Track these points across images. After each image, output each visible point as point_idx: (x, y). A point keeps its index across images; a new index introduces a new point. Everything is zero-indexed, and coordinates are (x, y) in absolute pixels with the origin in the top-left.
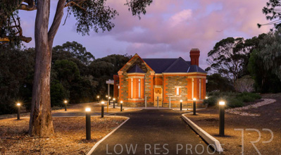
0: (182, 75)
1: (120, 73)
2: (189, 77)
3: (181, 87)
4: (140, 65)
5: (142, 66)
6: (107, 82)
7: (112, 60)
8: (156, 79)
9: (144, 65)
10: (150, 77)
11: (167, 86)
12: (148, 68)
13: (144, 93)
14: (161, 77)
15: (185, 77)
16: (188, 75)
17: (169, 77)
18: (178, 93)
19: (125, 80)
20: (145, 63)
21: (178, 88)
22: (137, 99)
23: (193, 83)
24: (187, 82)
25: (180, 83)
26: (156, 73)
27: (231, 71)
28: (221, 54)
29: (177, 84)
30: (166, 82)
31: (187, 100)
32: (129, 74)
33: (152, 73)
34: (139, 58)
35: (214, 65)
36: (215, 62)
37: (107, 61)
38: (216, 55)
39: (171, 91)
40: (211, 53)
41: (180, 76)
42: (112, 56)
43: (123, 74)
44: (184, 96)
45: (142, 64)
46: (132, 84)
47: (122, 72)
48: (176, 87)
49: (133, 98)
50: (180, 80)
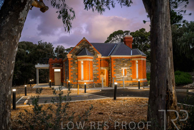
0: (127, 58)
1: (69, 55)
2: (133, 59)
3: (126, 68)
4: (88, 48)
6: (36, 66)
7: (23, 46)
8: (102, 61)
10: (97, 59)
11: (115, 67)
12: (96, 51)
13: (93, 75)
14: (108, 60)
15: (130, 59)
16: (132, 58)
17: (116, 60)
18: (124, 74)
19: (74, 63)
20: (93, 47)
21: (123, 69)
23: (137, 65)
24: (131, 64)
25: (126, 64)
26: (102, 55)
29: (123, 66)
30: (114, 64)
31: (132, 79)
32: (78, 57)
33: (100, 56)
34: (87, 42)
39: (119, 72)
41: (125, 58)
43: (72, 57)
44: (130, 76)
45: (90, 47)
46: (82, 66)
47: (71, 55)
48: (122, 68)
49: (84, 79)
50: (126, 62)
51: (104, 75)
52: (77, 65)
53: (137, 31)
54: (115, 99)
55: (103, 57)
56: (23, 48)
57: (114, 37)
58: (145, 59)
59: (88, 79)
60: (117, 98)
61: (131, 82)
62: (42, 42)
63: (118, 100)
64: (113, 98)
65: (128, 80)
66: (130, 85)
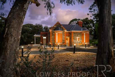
2: (82, 33)
3: (79, 37)
4: (60, 27)
5: (61, 27)
6: (34, 36)
8: (67, 34)
9: (62, 27)
10: (64, 33)
11: (73, 37)
12: (64, 28)
14: (70, 33)
15: (81, 33)
16: (82, 32)
17: (74, 33)
18: (78, 40)
20: (62, 26)
21: (78, 38)
23: (85, 36)
26: (67, 31)
29: (78, 36)
30: (73, 35)
31: (82, 43)
32: (55, 31)
33: (66, 31)
34: (59, 24)
37: (26, 26)
39: (75, 39)
41: (79, 32)
42: (28, 24)
43: (52, 31)
44: (81, 41)
45: (61, 26)
46: (57, 36)
47: (52, 30)
49: (58, 42)
50: (79, 34)
51: (67, 40)
52: (55, 35)
53: (84, 19)
54: (74, 53)
55: (67, 32)
56: (28, 27)
57: (72, 22)
58: (89, 33)
59: (60, 42)
60: (75, 52)
61: (81, 44)
62: (37, 24)
63: (76, 53)
64: (73, 52)
65: (80, 43)
66: (81, 46)
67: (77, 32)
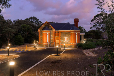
0: (68, 31)
1: (39, 30)
2: (71, 32)
3: (67, 37)
4: (49, 26)
8: (56, 33)
9: (50, 27)
10: (53, 32)
11: (60, 37)
12: (52, 28)
13: (50, 40)
14: (58, 32)
15: (69, 32)
16: (71, 31)
17: (62, 32)
18: (66, 40)
19: (41, 34)
22: (46, 43)
24: (70, 35)
25: (67, 35)
26: (56, 30)
27: (102, 29)
28: (97, 21)
30: (60, 34)
31: (70, 44)
32: (43, 31)
33: (54, 30)
35: (94, 26)
36: (94, 25)
38: (95, 21)
39: (63, 39)
40: (92, 21)
41: (67, 31)
43: (40, 31)
44: (69, 42)
48: (65, 37)
50: (67, 34)
57: (98, 17)
61: (69, 45)
65: (68, 44)
66: (69, 46)
67: (64, 32)
